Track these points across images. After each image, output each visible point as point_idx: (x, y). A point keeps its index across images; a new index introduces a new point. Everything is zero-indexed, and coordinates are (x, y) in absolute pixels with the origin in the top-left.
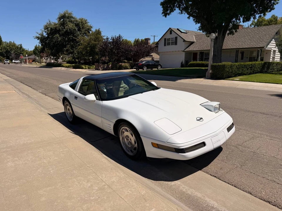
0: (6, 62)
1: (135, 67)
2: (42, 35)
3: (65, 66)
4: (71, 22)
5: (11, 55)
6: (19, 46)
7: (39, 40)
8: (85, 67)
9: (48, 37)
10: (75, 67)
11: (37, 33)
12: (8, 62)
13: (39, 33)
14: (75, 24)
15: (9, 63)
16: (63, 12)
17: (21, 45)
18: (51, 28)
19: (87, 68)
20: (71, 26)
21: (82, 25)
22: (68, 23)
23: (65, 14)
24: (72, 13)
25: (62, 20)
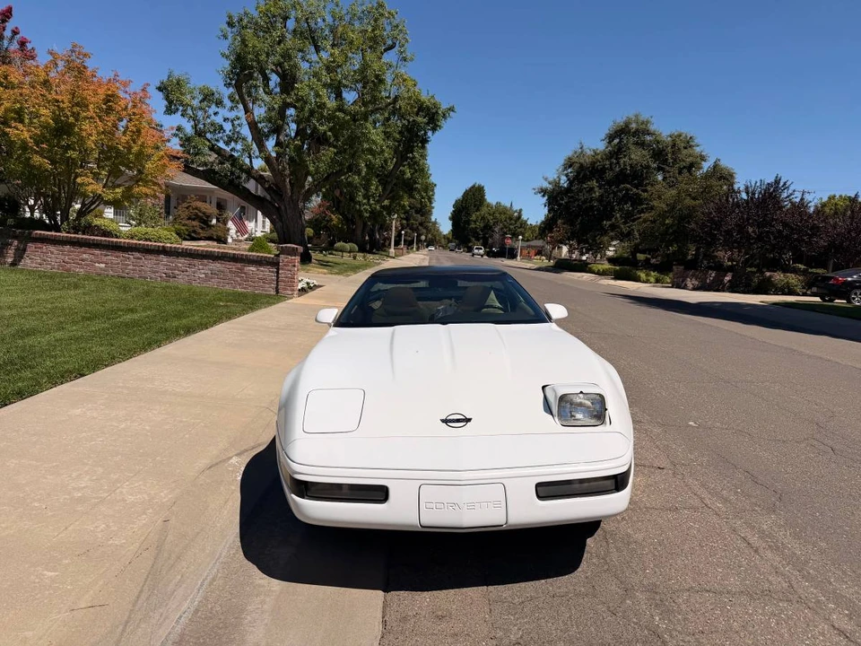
0: (476, 251)
1: (814, 289)
2: (556, 184)
3: (596, 270)
4: (642, 145)
5: (491, 236)
6: (516, 214)
7: (546, 197)
8: (647, 275)
9: (568, 190)
10: (618, 276)
11: (546, 179)
12: (482, 252)
13: (551, 179)
14: (654, 149)
15: (482, 256)
16: (625, 119)
17: (521, 210)
18: (581, 165)
19: (652, 280)
20: (637, 156)
21: (673, 153)
22: (633, 147)
23: (627, 124)
24: (652, 120)
25: (616, 141)
